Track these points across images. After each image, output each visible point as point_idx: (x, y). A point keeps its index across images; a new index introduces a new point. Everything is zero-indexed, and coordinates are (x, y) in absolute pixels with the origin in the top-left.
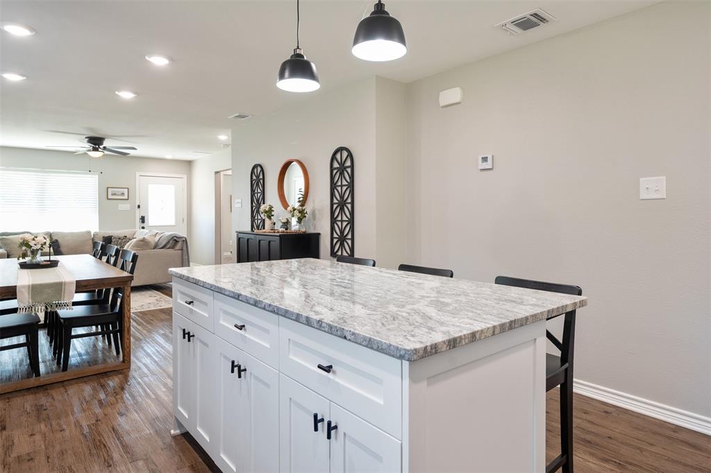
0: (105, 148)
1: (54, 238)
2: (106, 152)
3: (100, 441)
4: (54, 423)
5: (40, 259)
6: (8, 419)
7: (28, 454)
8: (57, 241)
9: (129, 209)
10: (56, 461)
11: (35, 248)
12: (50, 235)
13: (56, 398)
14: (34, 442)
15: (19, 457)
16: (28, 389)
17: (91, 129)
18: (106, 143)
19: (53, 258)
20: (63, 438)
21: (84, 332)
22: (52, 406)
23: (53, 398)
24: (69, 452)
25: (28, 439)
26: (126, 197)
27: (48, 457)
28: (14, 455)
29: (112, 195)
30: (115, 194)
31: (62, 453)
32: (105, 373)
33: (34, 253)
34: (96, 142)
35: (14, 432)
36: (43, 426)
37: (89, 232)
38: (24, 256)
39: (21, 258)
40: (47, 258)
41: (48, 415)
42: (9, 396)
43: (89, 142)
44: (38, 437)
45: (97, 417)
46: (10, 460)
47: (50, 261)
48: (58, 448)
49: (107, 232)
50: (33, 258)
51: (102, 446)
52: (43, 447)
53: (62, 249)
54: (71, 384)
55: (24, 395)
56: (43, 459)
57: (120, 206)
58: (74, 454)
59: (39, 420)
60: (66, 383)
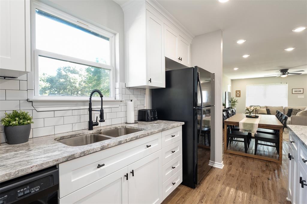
0: (288, 73)
1: (268, 108)
2: (289, 75)
3: (256, 184)
4: (244, 170)
5: (252, 115)
6: (233, 162)
7: (233, 175)
8: (269, 109)
9: (304, 98)
10: (239, 182)
11: (250, 111)
12: (267, 107)
13: (249, 163)
14: (236, 172)
15: (231, 174)
16: (243, 156)
17: (281, 67)
18: (289, 71)
19: (257, 115)
20: (245, 176)
21: (270, 144)
22: (247, 164)
23: (248, 162)
24: (244, 181)
25: (235, 170)
26: (302, 92)
27: (238, 179)
28: (230, 173)
29: (295, 92)
30: (296, 91)
31: (242, 180)
32: (270, 161)
33: (250, 113)
34: (284, 71)
35: (233, 167)
36: (241, 169)
37: (282, 107)
38: (247, 113)
39: (246, 114)
40: (255, 115)
41: (244, 166)
42: (236, 155)
43: (281, 72)
44: (238, 171)
45: (259, 175)
46: (228, 174)
47: (256, 116)
48: (242, 178)
49: (291, 107)
50: (250, 114)
51: (256, 186)
52: (238, 175)
53: (271, 113)
54: (256, 160)
55: (240, 157)
56: (236, 179)
57: (298, 96)
58: (245, 183)
59: (241, 166)
60: (254, 159)
